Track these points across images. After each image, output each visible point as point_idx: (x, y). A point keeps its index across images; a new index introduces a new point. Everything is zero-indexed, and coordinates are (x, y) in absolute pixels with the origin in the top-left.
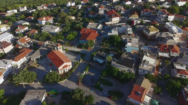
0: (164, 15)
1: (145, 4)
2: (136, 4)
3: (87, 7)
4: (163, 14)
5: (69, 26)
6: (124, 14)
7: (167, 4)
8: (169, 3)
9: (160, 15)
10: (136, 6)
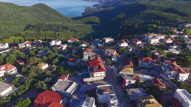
0: (172, 72)
1: (146, 47)
2: (134, 46)
3: (73, 48)
4: (171, 70)
5: (28, 84)
6: (116, 63)
7: (176, 49)
8: (179, 46)
9: (165, 70)
10: (134, 48)
